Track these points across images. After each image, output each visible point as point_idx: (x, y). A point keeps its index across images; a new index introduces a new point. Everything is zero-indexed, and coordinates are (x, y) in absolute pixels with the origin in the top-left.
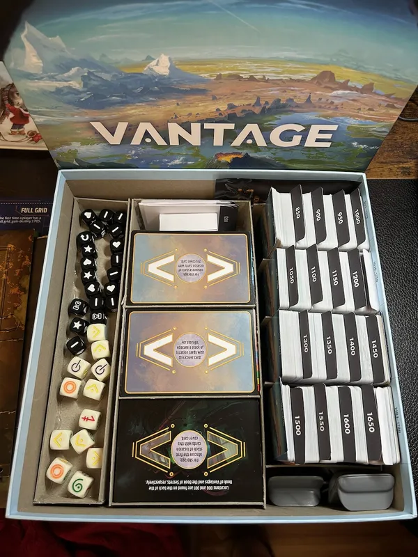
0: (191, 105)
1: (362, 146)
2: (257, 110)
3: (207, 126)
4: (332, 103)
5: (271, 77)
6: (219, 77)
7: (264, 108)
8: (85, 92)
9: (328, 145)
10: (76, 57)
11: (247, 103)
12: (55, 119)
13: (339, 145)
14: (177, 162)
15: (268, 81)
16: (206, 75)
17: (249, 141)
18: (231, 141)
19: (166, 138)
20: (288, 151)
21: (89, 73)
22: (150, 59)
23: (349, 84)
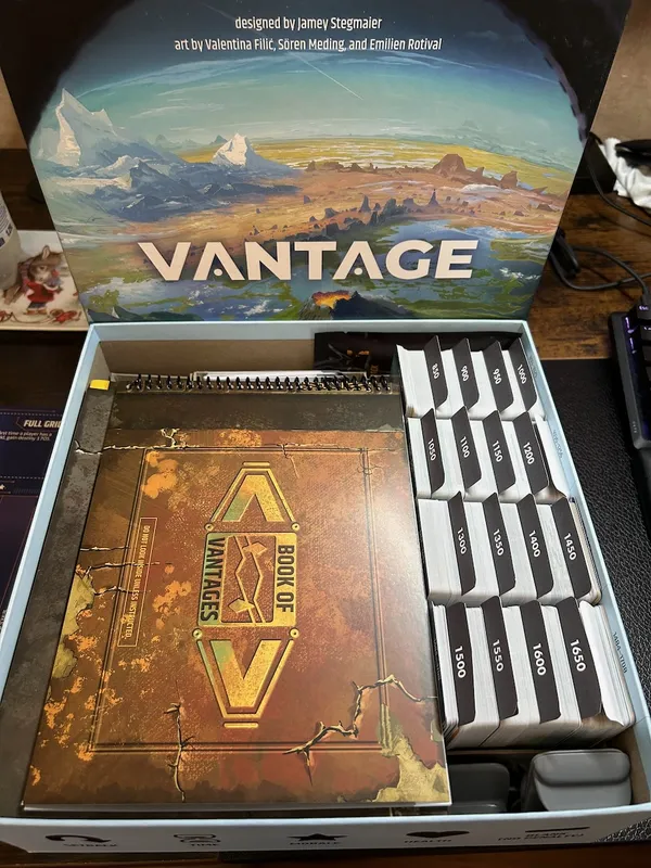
0: (276, 212)
1: (516, 275)
2: (366, 218)
3: (300, 246)
4: (465, 204)
5: (380, 164)
6: (312, 166)
7: (375, 213)
8: (133, 194)
9: (467, 274)
10: (126, 141)
11: (349, 206)
12: (91, 239)
13: (483, 273)
14: (259, 309)
15: (376, 171)
16: (295, 164)
17: (358, 271)
18: (331, 270)
19: (243, 267)
20: (412, 286)
21: (141, 164)
22: (220, 141)
23: (484, 174)
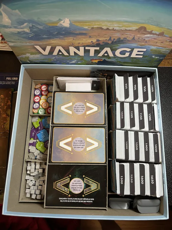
0: (80, 40)
1: (157, 57)
2: (110, 42)
3: (87, 48)
4: (144, 40)
5: (117, 28)
6: (93, 28)
7: (113, 41)
8: (31, 33)
9: (141, 57)
10: (26, 19)
11: (105, 39)
12: (18, 44)
13: (146, 57)
14: (73, 62)
15: (115, 30)
16: (87, 27)
17: (106, 55)
18: (97, 54)
20: (123, 58)
21: (32, 25)
22: (60, 20)
23: (153, 32)
